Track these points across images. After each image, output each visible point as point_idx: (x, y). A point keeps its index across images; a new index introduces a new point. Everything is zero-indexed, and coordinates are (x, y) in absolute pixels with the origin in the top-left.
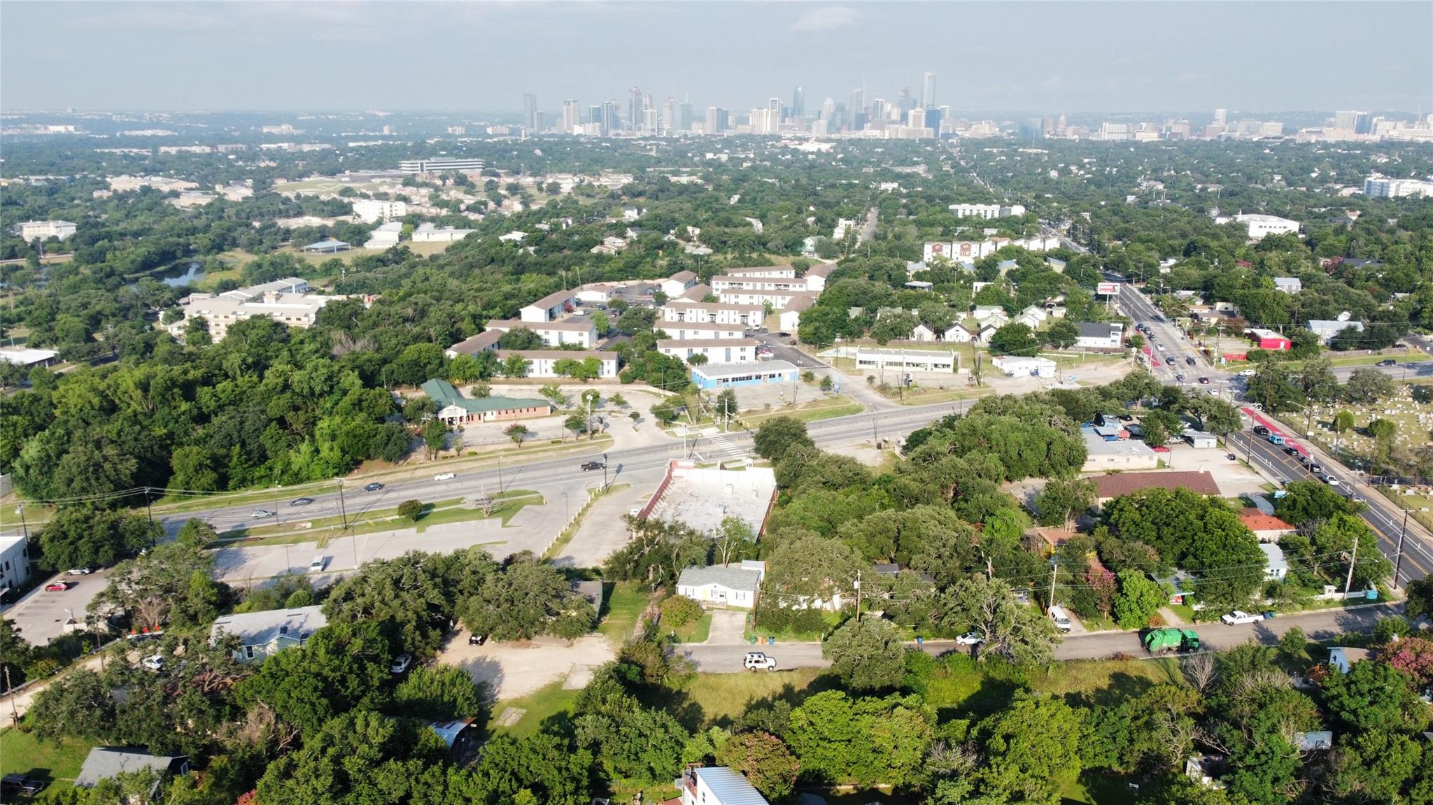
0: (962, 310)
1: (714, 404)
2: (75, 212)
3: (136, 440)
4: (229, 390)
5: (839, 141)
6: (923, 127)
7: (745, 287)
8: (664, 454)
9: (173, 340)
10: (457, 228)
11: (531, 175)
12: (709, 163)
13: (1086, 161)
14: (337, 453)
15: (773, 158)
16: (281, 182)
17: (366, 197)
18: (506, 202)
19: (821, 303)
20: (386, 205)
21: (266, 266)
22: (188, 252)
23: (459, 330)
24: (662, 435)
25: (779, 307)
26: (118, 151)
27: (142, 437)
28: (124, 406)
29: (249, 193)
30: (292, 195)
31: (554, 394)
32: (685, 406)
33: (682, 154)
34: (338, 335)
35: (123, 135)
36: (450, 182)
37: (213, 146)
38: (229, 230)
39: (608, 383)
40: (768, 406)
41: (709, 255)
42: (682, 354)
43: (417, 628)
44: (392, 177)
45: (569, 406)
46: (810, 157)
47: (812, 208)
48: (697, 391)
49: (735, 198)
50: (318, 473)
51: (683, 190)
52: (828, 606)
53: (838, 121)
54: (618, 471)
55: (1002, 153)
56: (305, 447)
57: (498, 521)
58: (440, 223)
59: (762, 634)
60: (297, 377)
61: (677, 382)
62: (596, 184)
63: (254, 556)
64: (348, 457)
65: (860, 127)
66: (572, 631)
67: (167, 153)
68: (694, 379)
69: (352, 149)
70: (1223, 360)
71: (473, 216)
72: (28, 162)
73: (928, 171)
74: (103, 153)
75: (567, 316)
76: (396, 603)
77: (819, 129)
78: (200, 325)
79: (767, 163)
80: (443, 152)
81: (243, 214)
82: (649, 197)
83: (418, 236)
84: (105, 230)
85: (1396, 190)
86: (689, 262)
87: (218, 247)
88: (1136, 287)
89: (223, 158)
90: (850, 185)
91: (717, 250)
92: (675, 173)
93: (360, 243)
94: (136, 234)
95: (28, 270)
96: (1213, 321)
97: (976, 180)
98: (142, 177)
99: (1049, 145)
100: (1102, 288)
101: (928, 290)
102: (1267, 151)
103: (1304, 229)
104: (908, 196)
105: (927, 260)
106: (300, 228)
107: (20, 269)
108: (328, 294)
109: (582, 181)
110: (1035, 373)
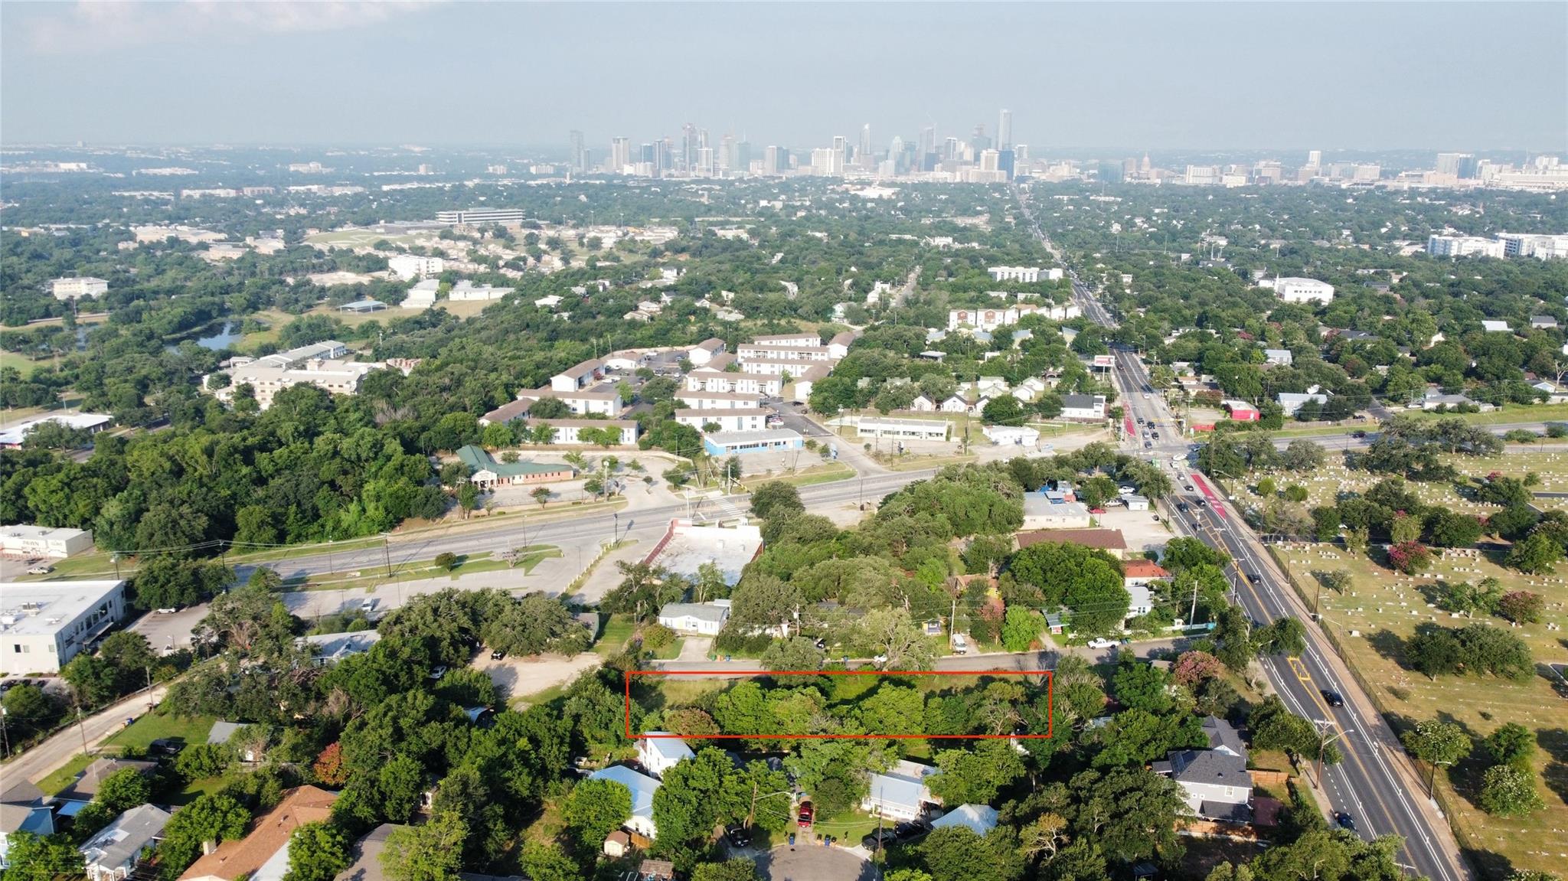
0: (966, 380)
1: (720, 469)
2: (104, 267)
3: (204, 500)
4: (285, 456)
5: (903, 186)
6: (995, 170)
7: (769, 355)
8: (667, 515)
9: (221, 405)
10: (494, 286)
11: (575, 227)
12: (762, 212)
13: (1157, 211)
14: (382, 512)
15: (830, 206)
16: (312, 232)
17: (401, 251)
18: (545, 258)
19: (835, 373)
20: (423, 261)
21: (303, 327)
22: (223, 311)
23: (492, 398)
24: (673, 497)
25: (797, 375)
26: (138, 195)
27: (210, 497)
28: (190, 470)
29: (280, 245)
30: (325, 248)
31: (577, 460)
32: (695, 471)
33: (734, 199)
34: (381, 404)
35: (139, 174)
36: (488, 235)
37: (238, 189)
38: (263, 288)
39: (628, 449)
40: (769, 471)
41: (738, 322)
42: (697, 423)
43: (451, 644)
44: (428, 228)
45: (590, 470)
46: (869, 205)
47: (853, 269)
48: (707, 457)
49: (779, 256)
50: (365, 529)
51: (728, 246)
52: (776, 633)
53: (907, 162)
54: (628, 529)
55: (1071, 201)
56: (354, 507)
57: (521, 571)
58: (478, 281)
59: (721, 654)
60: (346, 444)
61: (690, 449)
62: (638, 238)
63: (315, 598)
64: (391, 516)
65: (930, 167)
66: (571, 650)
67: (189, 196)
68: (706, 446)
69: (387, 194)
70: (1192, 431)
71: (511, 274)
72: (45, 207)
73: (988, 222)
74: (123, 197)
75: (596, 384)
76: (436, 625)
77: (887, 170)
78: (247, 391)
79: (823, 212)
80: (482, 199)
81: (276, 270)
82: (693, 255)
83: (455, 295)
84: (137, 287)
85: (1459, 248)
86: (719, 328)
87: (253, 306)
88: (1138, 358)
89: (250, 204)
90: (900, 241)
91: (748, 316)
92: (723, 225)
93: (396, 303)
94: (169, 292)
95: (66, 331)
96: (1193, 393)
97: (1037, 233)
98: (167, 226)
99: (1125, 192)
100: (1100, 360)
101: (940, 361)
102: (1350, 201)
103: (1337, 295)
104: (956, 254)
105: (950, 329)
106: (334, 286)
107: (58, 329)
108: (367, 360)
109: (625, 235)
110: (1019, 442)
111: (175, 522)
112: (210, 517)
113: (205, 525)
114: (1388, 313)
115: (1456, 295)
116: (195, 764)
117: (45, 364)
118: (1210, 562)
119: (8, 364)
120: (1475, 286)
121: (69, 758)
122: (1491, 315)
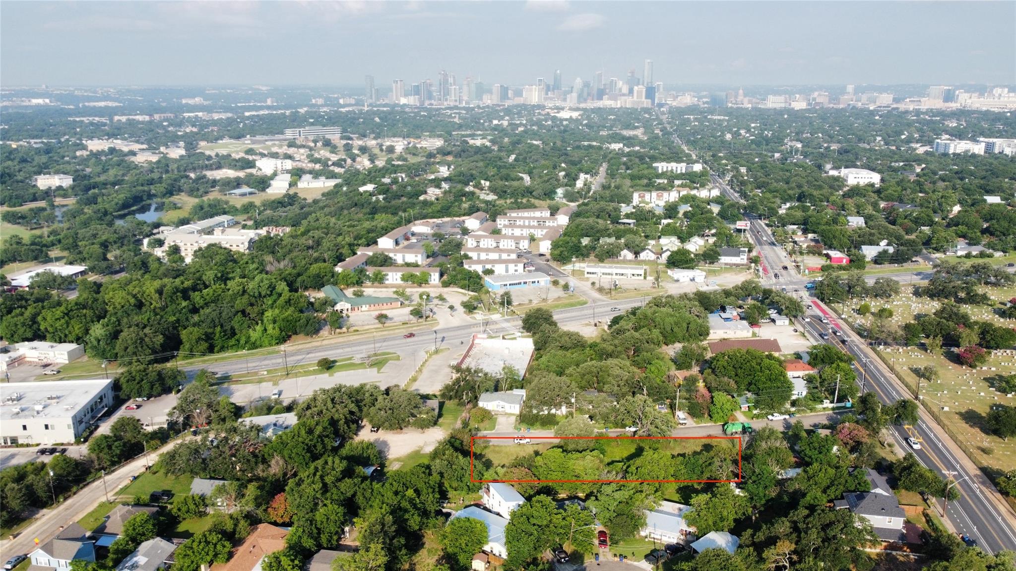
0: (652, 239)
1: (498, 300)
2: (68, 168)
3: (159, 324)
4: (210, 294)
5: (585, 110)
6: (643, 99)
7: (518, 223)
8: (469, 330)
9: (159, 259)
10: (327, 178)
11: (375, 138)
12: (496, 128)
13: (753, 125)
14: (277, 330)
15: (538, 123)
16: (203, 144)
17: (263, 155)
18: (358, 159)
19: (565, 234)
20: (279, 162)
21: (206, 206)
22: (150, 196)
23: (341, 253)
24: (468, 319)
25: (540, 236)
26: (85, 120)
27: (162, 322)
28: (148, 304)
29: (183, 152)
30: (213, 154)
31: (402, 294)
32: (481, 301)
33: (476, 120)
34: (269, 258)
35: (84, 106)
36: (319, 144)
37: (151, 115)
38: (175, 180)
39: (434, 286)
40: (531, 301)
41: (495, 201)
42: (479, 269)
43: (345, 423)
44: (279, 140)
45: (412, 301)
46: (565, 123)
47: (563, 165)
48: (488, 292)
49: (513, 157)
50: (267, 342)
51: (478, 150)
52: (559, 412)
53: (585, 94)
54: (442, 341)
55: (696, 119)
56: (259, 328)
57: (375, 370)
58: (316, 175)
59: (523, 427)
60: (251, 286)
61: (476, 286)
62: (419, 146)
63: (238, 390)
64: (284, 333)
65: (600, 97)
66: (423, 425)
67: (119, 120)
68: (487, 285)
69: (248, 118)
70: (807, 271)
71: (337, 170)
72: (25, 128)
73: (644, 133)
74: (76, 121)
75: (406, 243)
76: (334, 410)
77: (572, 100)
78: (175, 250)
79: (535, 128)
80: (312, 120)
81: (182, 168)
82: (455, 156)
83: (301, 185)
84: (92, 181)
85: (955, 148)
86: (483, 205)
87: (170, 193)
88: (762, 223)
89: (159, 125)
90: (590, 146)
91: (500, 197)
92: (473, 136)
93: (263, 190)
94: (114, 184)
95: (49, 211)
96: (805, 246)
97: (677, 140)
98: (107, 140)
99: (729, 112)
100: (740, 225)
101: (632, 226)
102: (877, 118)
103: (882, 180)
104: (628, 155)
105: (634, 204)
106: (222, 179)
107: (44, 209)
108: (250, 228)
109: (409, 143)
110: (693, 280)
111: (142, 340)
112: (164, 335)
113: (162, 341)
114: (921, 192)
115: (962, 179)
116: (184, 509)
117: (37, 232)
118: (842, 360)
119: (14, 233)
120: (972, 174)
121: (96, 505)
122: (990, 192)
